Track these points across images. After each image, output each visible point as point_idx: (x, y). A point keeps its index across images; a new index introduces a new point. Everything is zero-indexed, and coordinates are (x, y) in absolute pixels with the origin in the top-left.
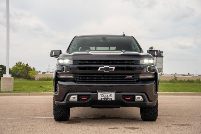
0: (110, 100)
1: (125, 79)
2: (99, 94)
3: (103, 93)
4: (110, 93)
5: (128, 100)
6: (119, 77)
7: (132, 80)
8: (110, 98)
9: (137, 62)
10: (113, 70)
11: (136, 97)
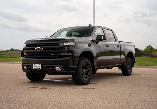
0: (39, 69)
1: (50, 56)
2: (33, 65)
3: (35, 65)
4: (38, 65)
5: (50, 70)
6: (46, 54)
7: (55, 57)
8: (39, 68)
9: (58, 44)
10: (42, 50)
11: (56, 68)
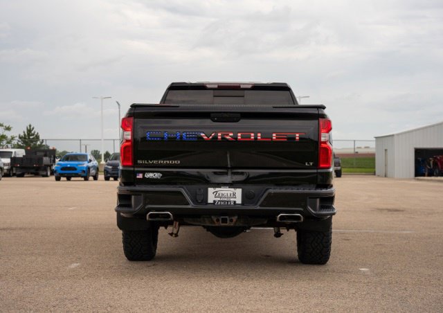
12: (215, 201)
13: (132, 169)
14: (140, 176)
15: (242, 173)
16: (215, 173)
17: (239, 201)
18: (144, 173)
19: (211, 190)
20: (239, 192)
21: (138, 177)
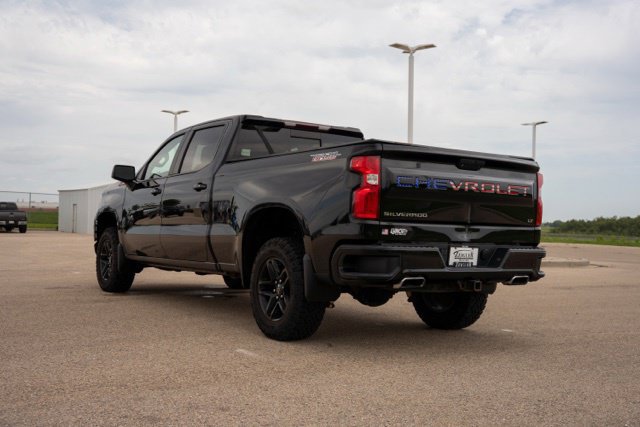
12: (455, 263)
13: (377, 223)
14: (385, 232)
15: (478, 230)
16: (457, 230)
17: (475, 261)
18: (389, 228)
19: (453, 250)
20: (476, 251)
21: (383, 233)
